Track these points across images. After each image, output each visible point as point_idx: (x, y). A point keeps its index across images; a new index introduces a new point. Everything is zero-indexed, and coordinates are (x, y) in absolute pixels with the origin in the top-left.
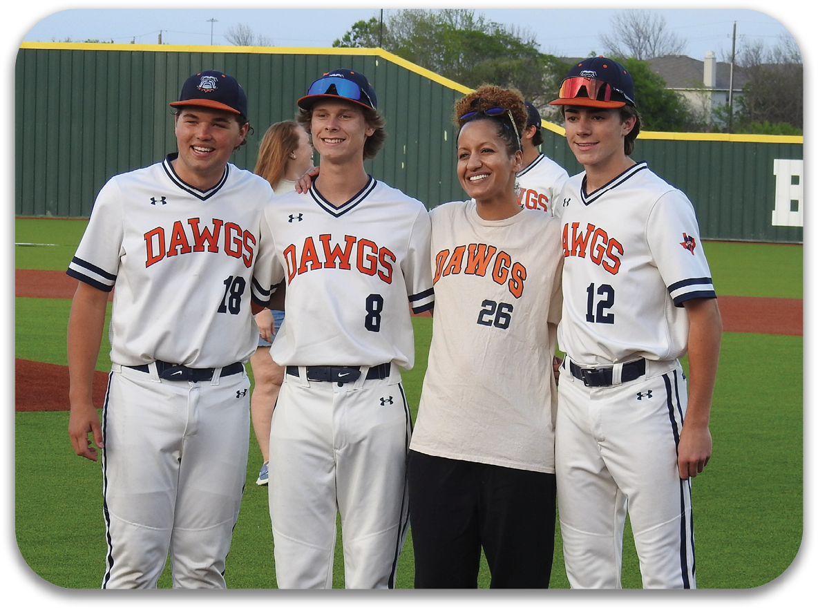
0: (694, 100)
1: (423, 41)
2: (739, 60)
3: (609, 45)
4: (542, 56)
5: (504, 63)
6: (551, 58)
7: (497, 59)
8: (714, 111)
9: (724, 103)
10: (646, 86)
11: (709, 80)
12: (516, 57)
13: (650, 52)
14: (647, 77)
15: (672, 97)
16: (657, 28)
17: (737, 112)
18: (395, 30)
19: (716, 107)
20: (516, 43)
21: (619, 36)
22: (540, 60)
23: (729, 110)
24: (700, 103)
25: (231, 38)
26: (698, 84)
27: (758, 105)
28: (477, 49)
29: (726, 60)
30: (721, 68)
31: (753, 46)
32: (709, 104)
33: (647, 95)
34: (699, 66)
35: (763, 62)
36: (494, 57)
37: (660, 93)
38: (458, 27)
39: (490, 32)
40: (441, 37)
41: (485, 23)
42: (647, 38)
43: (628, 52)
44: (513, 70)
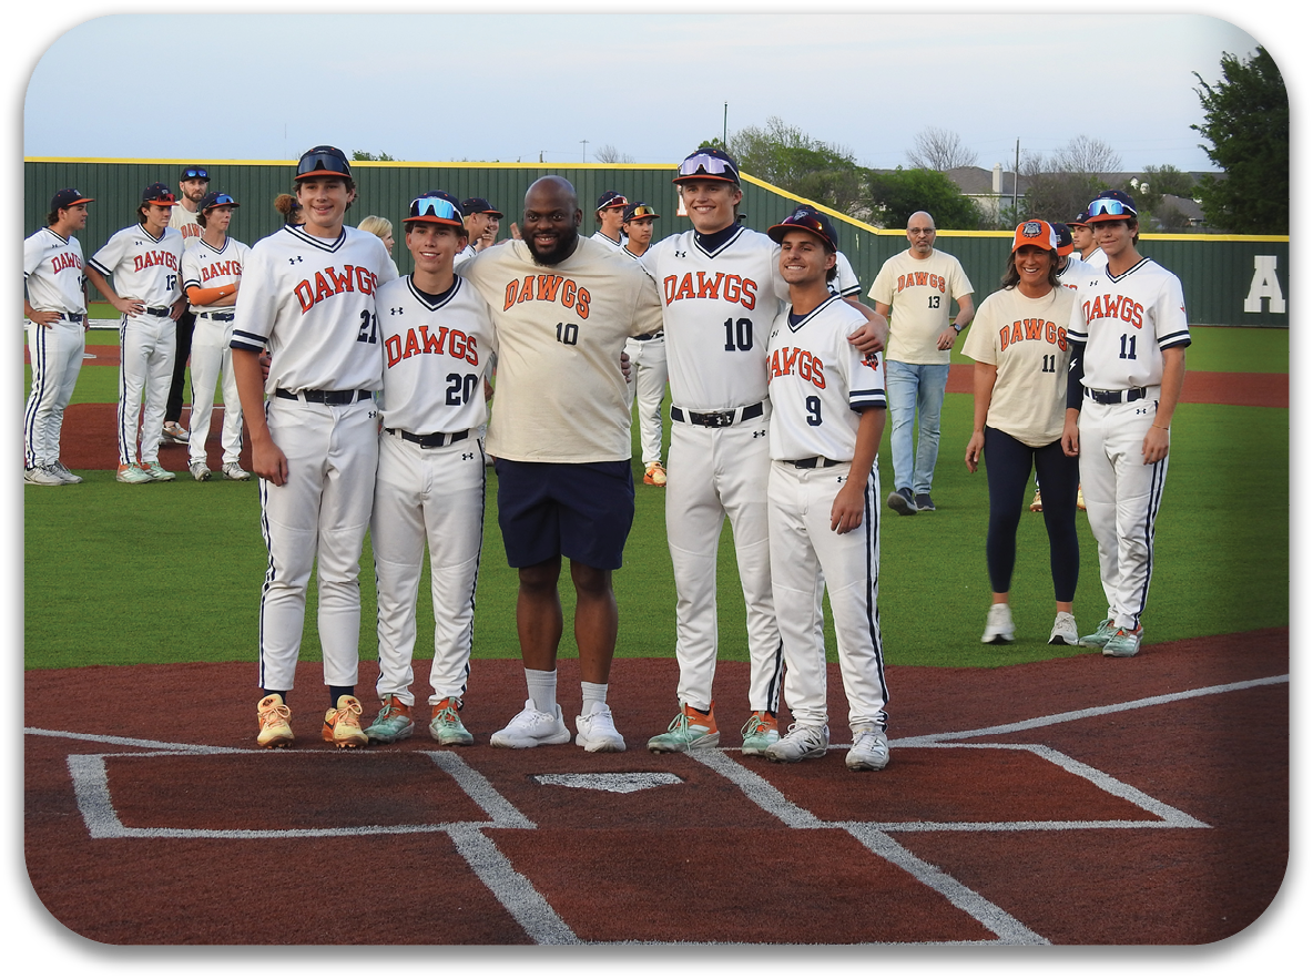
0: (985, 204)
1: (759, 158)
2: (1022, 169)
3: (914, 159)
4: (858, 168)
5: (827, 175)
6: (866, 170)
7: (821, 172)
8: (1001, 212)
9: (1010, 205)
10: (944, 193)
11: (997, 186)
12: (836, 170)
13: (947, 164)
14: (945, 185)
15: (967, 201)
16: (953, 145)
17: (1021, 213)
18: (736, 148)
19: (1003, 208)
20: (837, 159)
21: (921, 152)
22: (856, 172)
23: (1015, 212)
24: (990, 206)
25: (600, 157)
26: (988, 190)
27: (1039, 207)
28: (803, 163)
29: (1011, 171)
30: (1006, 176)
31: (1033, 158)
32: (997, 205)
33: (946, 201)
34: (988, 175)
35: (1042, 171)
36: (818, 170)
37: (956, 198)
38: (788, 145)
39: (814, 149)
40: (773, 154)
41: (810, 142)
42: (945, 153)
43: (929, 165)
44: (834, 180)
